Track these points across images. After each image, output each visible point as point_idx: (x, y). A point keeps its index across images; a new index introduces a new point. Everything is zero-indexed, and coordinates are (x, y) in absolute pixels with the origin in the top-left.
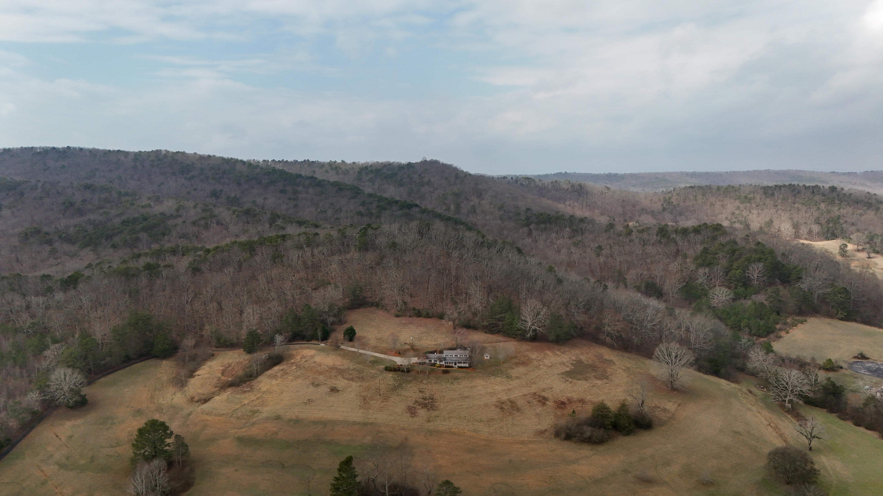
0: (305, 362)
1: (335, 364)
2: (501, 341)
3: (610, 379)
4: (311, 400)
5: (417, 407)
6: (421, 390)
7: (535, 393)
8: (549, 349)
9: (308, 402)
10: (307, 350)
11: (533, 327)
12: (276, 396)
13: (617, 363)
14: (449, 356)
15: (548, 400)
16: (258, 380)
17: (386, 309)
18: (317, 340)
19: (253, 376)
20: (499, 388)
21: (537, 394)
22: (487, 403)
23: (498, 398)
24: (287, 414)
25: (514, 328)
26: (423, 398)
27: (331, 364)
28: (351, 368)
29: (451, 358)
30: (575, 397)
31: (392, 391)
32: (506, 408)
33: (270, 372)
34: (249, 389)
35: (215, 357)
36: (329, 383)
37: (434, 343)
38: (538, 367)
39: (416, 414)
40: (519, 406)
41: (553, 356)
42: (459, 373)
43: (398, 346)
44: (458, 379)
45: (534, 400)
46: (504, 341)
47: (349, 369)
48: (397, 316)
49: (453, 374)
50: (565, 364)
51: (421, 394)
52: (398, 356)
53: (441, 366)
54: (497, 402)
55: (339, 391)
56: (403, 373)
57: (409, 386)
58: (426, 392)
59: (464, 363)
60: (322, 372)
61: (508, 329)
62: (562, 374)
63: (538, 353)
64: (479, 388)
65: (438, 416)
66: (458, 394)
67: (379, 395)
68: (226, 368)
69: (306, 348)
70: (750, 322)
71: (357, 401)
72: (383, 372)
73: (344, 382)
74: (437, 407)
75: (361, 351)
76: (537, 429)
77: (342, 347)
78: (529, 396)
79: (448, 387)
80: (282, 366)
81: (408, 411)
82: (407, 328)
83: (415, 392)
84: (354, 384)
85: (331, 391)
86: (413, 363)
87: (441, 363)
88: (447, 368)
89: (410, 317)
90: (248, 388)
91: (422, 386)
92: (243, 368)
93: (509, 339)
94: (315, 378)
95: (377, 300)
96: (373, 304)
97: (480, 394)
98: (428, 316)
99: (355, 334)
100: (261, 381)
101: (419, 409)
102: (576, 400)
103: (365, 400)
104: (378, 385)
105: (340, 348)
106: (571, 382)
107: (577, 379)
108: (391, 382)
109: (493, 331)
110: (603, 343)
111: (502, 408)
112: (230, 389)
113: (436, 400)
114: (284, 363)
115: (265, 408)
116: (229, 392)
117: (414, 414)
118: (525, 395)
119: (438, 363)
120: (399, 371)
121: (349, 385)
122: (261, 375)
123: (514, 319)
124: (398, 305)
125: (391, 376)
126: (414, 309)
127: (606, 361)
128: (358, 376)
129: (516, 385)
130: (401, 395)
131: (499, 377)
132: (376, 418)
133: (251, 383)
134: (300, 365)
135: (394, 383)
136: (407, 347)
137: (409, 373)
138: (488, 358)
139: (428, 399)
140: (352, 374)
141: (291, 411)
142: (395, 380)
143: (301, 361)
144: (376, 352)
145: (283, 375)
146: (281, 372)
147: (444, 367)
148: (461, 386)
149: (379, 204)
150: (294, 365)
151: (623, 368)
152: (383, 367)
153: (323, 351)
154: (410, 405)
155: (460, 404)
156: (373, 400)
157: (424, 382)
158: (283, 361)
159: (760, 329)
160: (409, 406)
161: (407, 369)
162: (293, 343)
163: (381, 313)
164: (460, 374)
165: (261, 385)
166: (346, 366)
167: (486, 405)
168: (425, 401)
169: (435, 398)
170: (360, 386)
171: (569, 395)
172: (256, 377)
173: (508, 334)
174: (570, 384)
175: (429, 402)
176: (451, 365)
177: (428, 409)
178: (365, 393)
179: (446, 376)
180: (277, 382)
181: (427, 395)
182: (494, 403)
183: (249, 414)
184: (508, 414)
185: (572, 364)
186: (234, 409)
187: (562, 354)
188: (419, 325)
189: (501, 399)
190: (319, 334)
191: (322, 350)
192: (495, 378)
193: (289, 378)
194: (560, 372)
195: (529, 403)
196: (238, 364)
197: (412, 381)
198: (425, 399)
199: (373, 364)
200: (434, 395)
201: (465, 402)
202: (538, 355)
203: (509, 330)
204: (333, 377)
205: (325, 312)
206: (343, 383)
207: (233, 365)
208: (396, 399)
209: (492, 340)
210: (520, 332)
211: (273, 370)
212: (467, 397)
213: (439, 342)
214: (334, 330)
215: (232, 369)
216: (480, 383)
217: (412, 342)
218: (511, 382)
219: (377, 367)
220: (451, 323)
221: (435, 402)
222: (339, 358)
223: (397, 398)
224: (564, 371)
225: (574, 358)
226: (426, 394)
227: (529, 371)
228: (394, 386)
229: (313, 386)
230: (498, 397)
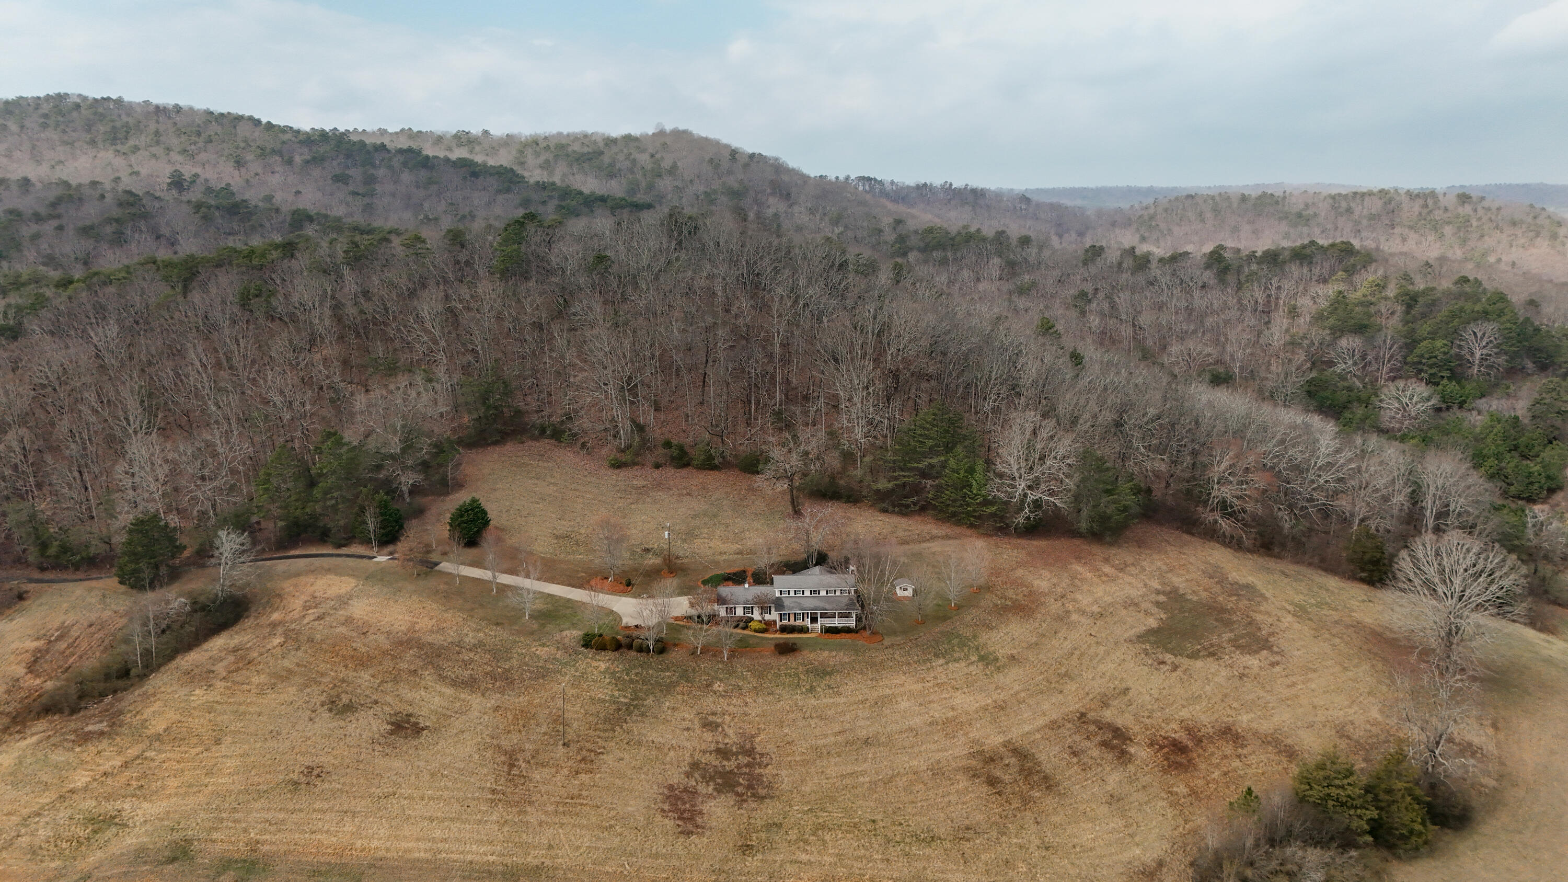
0: (319, 618)
1: (417, 627)
2: (933, 538)
3: (1275, 649)
4: (315, 772)
5: (699, 788)
6: (710, 718)
7: (1083, 715)
8: (1078, 559)
9: (303, 779)
10: (329, 576)
11: (1032, 496)
12: (194, 752)
13: (1268, 595)
14: (792, 594)
15: (1131, 740)
16: (144, 689)
17: (584, 445)
18: (367, 542)
19: (133, 672)
20: (966, 701)
21: (1089, 716)
22: (938, 762)
23: (975, 742)
24: (215, 835)
25: (972, 498)
26: (718, 751)
27: (403, 628)
28: (470, 638)
29: (798, 600)
30: (1205, 719)
31: (608, 726)
32: (1007, 778)
33: (194, 657)
34: (103, 726)
35: (26, 603)
36: (389, 699)
37: (735, 547)
38: (1062, 618)
39: (699, 820)
40: (1048, 768)
41: (1096, 580)
42: (831, 651)
43: (623, 559)
44: (830, 674)
45: (1088, 744)
46: (943, 538)
47: (459, 644)
48: (618, 465)
49: (812, 656)
50: (1136, 604)
51: (708, 736)
52: (623, 593)
53: (768, 626)
54: (972, 755)
55: (423, 729)
56: (642, 657)
57: (667, 704)
58: (726, 727)
59: (842, 616)
60: (370, 658)
61: (954, 501)
62: (1141, 638)
63: (1051, 572)
64: (904, 705)
65: (779, 826)
66: (837, 730)
67: (564, 744)
68: (50, 642)
69: (329, 571)
70: (1503, 464)
71: (485, 771)
72: (577, 653)
73: (441, 694)
74: (770, 787)
75: (505, 579)
76: (1129, 863)
77: (445, 566)
78: (1069, 725)
79: (800, 703)
80: (237, 633)
81: (666, 807)
82: (648, 500)
83: (688, 729)
84: (476, 701)
85: (392, 733)
86: (677, 619)
87: (767, 617)
88: (788, 633)
89: (657, 466)
90: (101, 722)
91: (709, 703)
92: (107, 642)
93: (958, 530)
94: (343, 681)
95: (555, 419)
96: (543, 431)
97: (911, 729)
98: (709, 464)
99: (486, 523)
100: (154, 695)
101: (709, 796)
102: (1211, 731)
103: (512, 766)
104: (560, 703)
105: (437, 568)
106: (1175, 668)
107: (1188, 657)
108: (605, 691)
109: (908, 506)
110: (1211, 534)
111: (992, 782)
112: (41, 725)
113: (762, 755)
114: (249, 622)
115: (145, 805)
116: (35, 739)
117: (691, 819)
118: (1054, 725)
119: (756, 615)
120: (630, 647)
121: (458, 705)
122: (162, 669)
123: (971, 471)
124: (618, 433)
125: (603, 666)
126: (668, 444)
127: (1238, 590)
128: (489, 668)
129: (1017, 688)
130: (640, 743)
131: (957, 660)
132: (550, 847)
133: (120, 700)
134: (299, 633)
135: (616, 693)
136: (651, 562)
137: (664, 655)
138: (909, 593)
139: (736, 754)
140: (472, 661)
141: (235, 821)
142: (617, 680)
143: (304, 616)
144: (552, 580)
145: (233, 668)
146: (231, 658)
147: (776, 631)
148: (841, 700)
149: (563, 204)
150: (280, 630)
151: (1291, 608)
152: (577, 633)
153: (382, 580)
154: (674, 781)
155: (849, 769)
156: (543, 766)
157: (716, 686)
158: (247, 617)
159: (1532, 483)
160: (671, 787)
161: (658, 641)
162: (292, 553)
163: (567, 457)
164: (834, 653)
165: (152, 709)
166: (452, 636)
167: (937, 772)
168: (725, 763)
169: (759, 749)
170: (496, 709)
171: (1184, 714)
172: (143, 677)
173: (954, 515)
174: (1174, 674)
175: (739, 767)
176: (799, 622)
177: (737, 794)
178: (515, 738)
179: (790, 661)
180: (213, 696)
181: (732, 737)
182: (964, 762)
183: (81, 833)
184: (1016, 804)
185: (1157, 604)
186: (25, 812)
187: (1120, 575)
188: (684, 492)
189: (983, 744)
190: (372, 524)
191: (379, 577)
192: (947, 663)
193: (255, 680)
194: (1132, 632)
195: (1075, 754)
196: (93, 629)
197: (674, 685)
198: (723, 753)
199: (543, 626)
200: (753, 736)
201: (866, 760)
202: (1055, 580)
203: (958, 504)
204: (404, 676)
205: (392, 457)
206: (437, 699)
207: (74, 633)
208: (622, 759)
209: (906, 533)
210: (994, 509)
211: (207, 651)
212: (866, 742)
213: (750, 543)
214: (420, 512)
215: (68, 647)
216: (902, 685)
217: (666, 547)
218: (999, 678)
219: (557, 637)
220: (782, 486)
221: (760, 765)
222: (432, 606)
223: (626, 756)
224: (1142, 629)
225: (1156, 584)
226: (726, 735)
227: (1043, 635)
228: (614, 707)
229: (330, 710)
230: (971, 735)
